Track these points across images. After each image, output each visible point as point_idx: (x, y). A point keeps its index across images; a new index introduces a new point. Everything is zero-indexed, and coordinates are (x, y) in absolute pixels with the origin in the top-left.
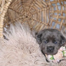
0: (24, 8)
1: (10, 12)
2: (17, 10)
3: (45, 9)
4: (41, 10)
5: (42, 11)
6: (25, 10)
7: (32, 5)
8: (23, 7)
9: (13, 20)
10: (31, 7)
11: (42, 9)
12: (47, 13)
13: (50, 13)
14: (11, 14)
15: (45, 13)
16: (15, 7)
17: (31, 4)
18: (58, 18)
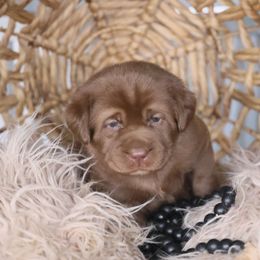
0: (108, 43)
1: (45, 62)
2: (75, 50)
3: (200, 45)
4: (181, 51)
5: (187, 52)
6: (112, 51)
7: (142, 28)
8: (99, 37)
9: (57, 94)
10: (137, 38)
11: (185, 44)
12: (207, 62)
13: (222, 61)
14: (49, 70)
15: (202, 63)
16: (63, 40)
17: (135, 25)
18: (253, 84)
